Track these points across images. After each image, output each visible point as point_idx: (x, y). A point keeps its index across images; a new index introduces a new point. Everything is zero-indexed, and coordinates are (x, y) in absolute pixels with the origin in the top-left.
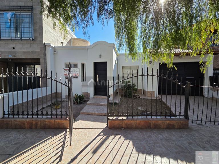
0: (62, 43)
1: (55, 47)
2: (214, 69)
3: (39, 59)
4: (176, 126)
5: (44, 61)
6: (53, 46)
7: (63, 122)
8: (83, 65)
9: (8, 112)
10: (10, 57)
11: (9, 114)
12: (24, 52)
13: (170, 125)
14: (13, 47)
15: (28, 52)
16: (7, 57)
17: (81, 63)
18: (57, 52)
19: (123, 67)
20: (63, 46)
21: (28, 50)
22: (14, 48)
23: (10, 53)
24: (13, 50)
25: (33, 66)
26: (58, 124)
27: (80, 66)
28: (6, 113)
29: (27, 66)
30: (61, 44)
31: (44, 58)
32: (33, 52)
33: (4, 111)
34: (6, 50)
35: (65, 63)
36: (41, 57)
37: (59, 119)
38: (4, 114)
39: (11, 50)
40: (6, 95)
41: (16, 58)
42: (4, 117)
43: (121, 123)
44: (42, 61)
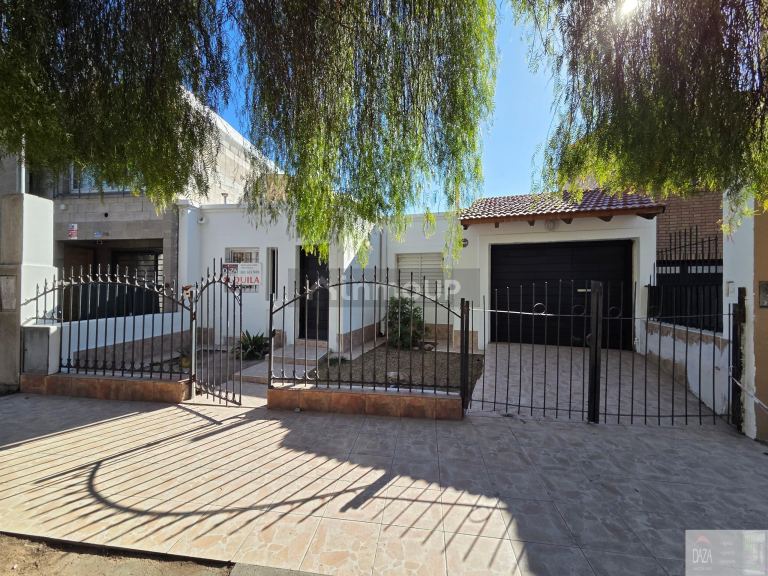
0: (225, 195)
1: (204, 207)
2: (660, 263)
3: (161, 241)
4: (430, 412)
5: (173, 244)
6: (197, 205)
7: (171, 386)
8: (273, 252)
9: (69, 360)
10: (98, 236)
11: (69, 366)
12: (129, 224)
13: (414, 407)
14: (105, 212)
15: (137, 223)
16: (90, 238)
17: (268, 249)
18: (208, 222)
19: (399, 258)
20: (228, 203)
21: (137, 219)
22: (106, 215)
23: (98, 226)
24: (104, 219)
25: (153, 257)
26: (161, 391)
27: (264, 257)
28: (65, 362)
29: (141, 258)
30: (223, 198)
31: (172, 238)
32: (148, 224)
33: (61, 359)
34: (90, 220)
35: (227, 249)
36: (165, 234)
37: (166, 380)
38: (61, 366)
39: (99, 220)
40: (66, 325)
41: (109, 238)
42: (60, 371)
43: (294, 397)
44: (167, 244)
